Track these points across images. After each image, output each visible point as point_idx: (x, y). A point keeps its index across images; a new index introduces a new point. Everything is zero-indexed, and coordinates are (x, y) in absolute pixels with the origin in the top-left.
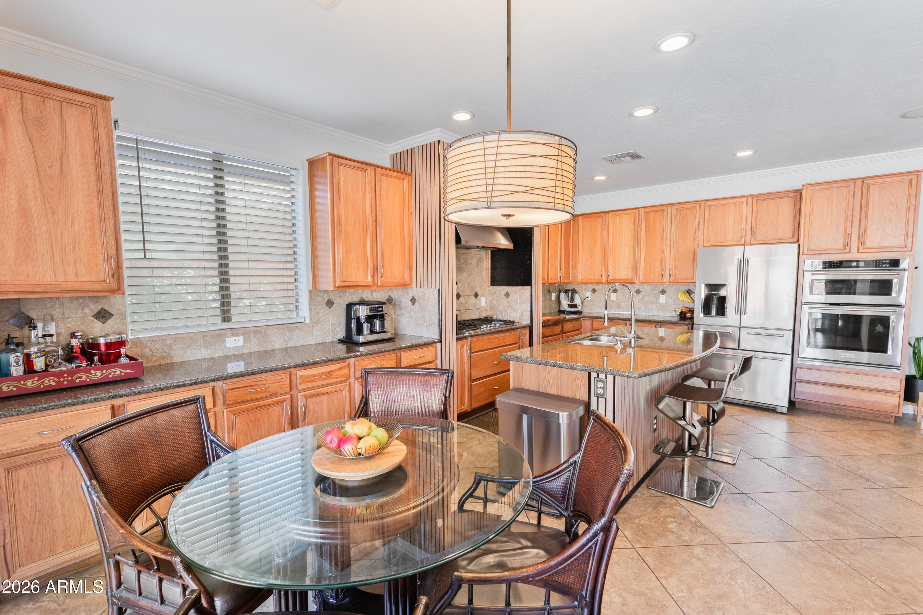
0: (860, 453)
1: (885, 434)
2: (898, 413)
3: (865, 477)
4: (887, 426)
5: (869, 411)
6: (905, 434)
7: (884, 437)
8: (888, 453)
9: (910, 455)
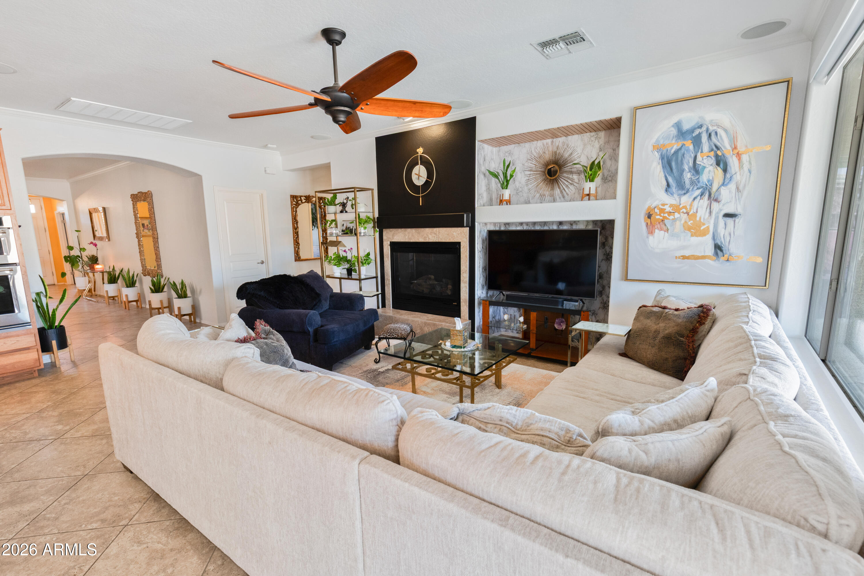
0: (20, 418)
1: (34, 389)
2: (40, 365)
3: (35, 439)
4: (34, 381)
5: (12, 374)
6: (52, 383)
7: (35, 392)
8: (45, 406)
9: (64, 398)
